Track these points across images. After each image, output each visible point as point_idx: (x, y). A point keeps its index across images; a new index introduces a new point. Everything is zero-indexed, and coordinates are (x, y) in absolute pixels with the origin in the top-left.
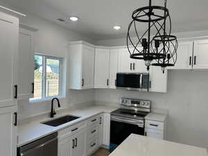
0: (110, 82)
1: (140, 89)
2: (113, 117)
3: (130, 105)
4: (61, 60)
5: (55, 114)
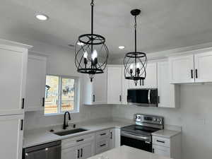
0: (122, 98)
2: (123, 132)
3: (143, 121)
5: (68, 126)
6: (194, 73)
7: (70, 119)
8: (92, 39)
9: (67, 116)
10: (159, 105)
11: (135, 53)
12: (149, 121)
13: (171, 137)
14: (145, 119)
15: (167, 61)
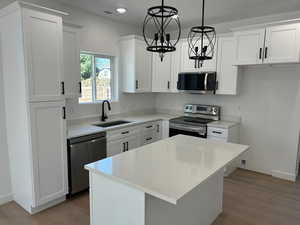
0: (171, 84)
1: (203, 92)
2: (173, 124)
3: (195, 112)
4: (112, 59)
5: (106, 118)
6: (264, 53)
7: (110, 109)
8: (163, 11)
9: (106, 105)
10: (217, 92)
11: (203, 28)
12: (204, 112)
13: (229, 128)
14: (198, 109)
15: (232, 36)
